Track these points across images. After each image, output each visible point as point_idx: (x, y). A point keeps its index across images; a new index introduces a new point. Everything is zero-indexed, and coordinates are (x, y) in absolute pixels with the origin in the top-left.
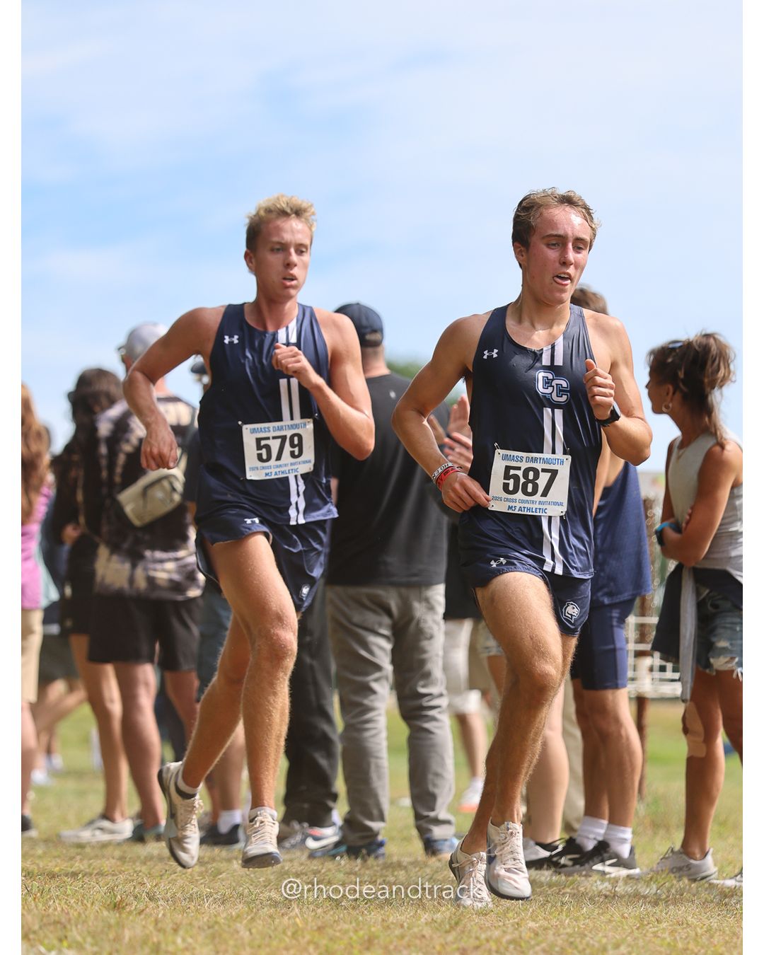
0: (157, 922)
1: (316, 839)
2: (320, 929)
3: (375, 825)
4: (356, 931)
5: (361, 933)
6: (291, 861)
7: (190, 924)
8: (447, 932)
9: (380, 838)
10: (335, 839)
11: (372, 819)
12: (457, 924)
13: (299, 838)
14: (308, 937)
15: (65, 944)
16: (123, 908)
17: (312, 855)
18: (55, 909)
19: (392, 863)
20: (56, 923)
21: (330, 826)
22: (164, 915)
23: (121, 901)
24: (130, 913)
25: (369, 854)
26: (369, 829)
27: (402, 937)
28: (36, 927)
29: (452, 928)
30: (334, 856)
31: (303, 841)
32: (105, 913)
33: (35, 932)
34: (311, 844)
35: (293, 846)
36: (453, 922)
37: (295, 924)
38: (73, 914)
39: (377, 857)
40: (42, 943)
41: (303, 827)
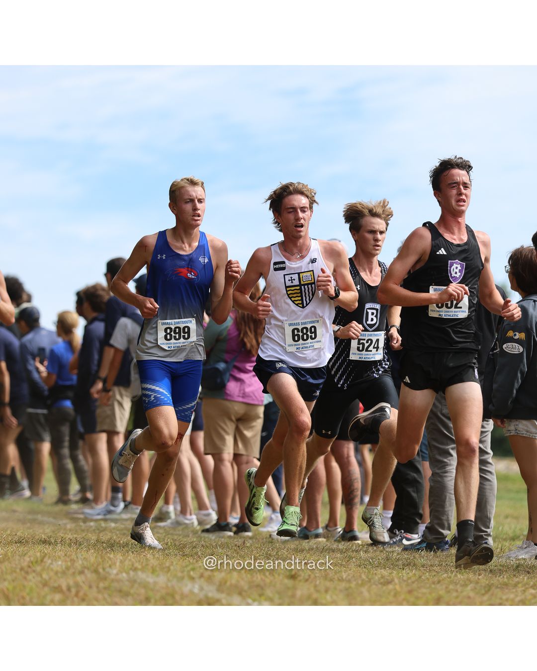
0: (315, 586)
1: (408, 539)
2: (410, 592)
3: (445, 532)
4: (430, 593)
5: (434, 595)
6: (393, 552)
7: (335, 588)
8: (483, 595)
9: (447, 539)
10: (419, 540)
11: (443, 529)
12: (489, 590)
13: (398, 538)
14: (403, 596)
15: (263, 598)
16: (296, 578)
17: (406, 548)
18: (257, 578)
19: (451, 554)
20: (258, 586)
22: (320, 583)
23: (296, 574)
24: (300, 581)
25: (438, 549)
26: (442, 534)
27: (457, 597)
28: (246, 588)
29: (487, 592)
30: (418, 549)
31: (401, 540)
32: (286, 581)
33: (245, 591)
34: (405, 542)
35: (394, 543)
36: (487, 589)
37: (395, 589)
38: (268, 581)
39: (442, 550)
40: (249, 597)
41: (401, 532)
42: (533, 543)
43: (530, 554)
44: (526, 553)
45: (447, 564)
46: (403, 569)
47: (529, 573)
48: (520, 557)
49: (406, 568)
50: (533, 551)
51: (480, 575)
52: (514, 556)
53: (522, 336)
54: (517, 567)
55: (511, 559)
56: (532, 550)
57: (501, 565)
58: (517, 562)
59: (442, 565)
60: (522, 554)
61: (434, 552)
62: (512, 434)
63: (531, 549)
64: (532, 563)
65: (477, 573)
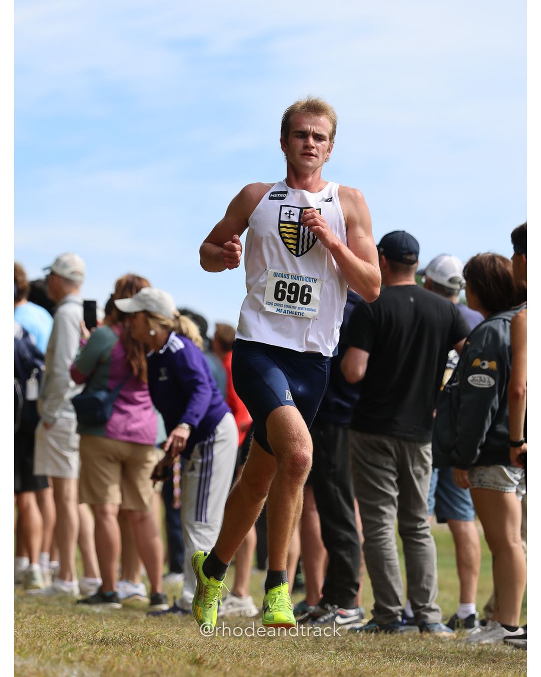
1: (343, 617)
3: (394, 609)
10: (357, 618)
11: (391, 604)
13: (331, 615)
16: (201, 663)
18: (152, 663)
20: (153, 673)
21: (353, 609)
23: (200, 658)
24: (206, 667)
26: (391, 612)
31: (334, 618)
32: (188, 667)
34: (339, 620)
35: (326, 621)
38: (165, 666)
41: (334, 608)
42: (499, 625)
43: (496, 638)
44: (491, 637)
45: (391, 649)
46: (336, 655)
47: (494, 662)
48: (484, 642)
49: (340, 653)
50: (500, 635)
51: (432, 663)
52: (476, 640)
53: (493, 365)
54: (480, 654)
55: (472, 643)
56: (498, 633)
57: (458, 652)
58: (480, 648)
59: (385, 650)
60: (486, 638)
61: (375, 632)
62: (475, 487)
63: (496, 631)
64: (498, 649)
65: (429, 662)
